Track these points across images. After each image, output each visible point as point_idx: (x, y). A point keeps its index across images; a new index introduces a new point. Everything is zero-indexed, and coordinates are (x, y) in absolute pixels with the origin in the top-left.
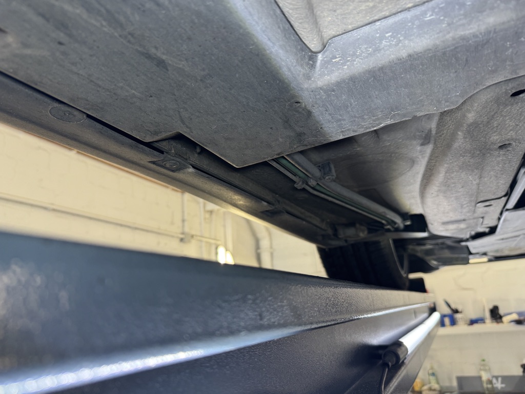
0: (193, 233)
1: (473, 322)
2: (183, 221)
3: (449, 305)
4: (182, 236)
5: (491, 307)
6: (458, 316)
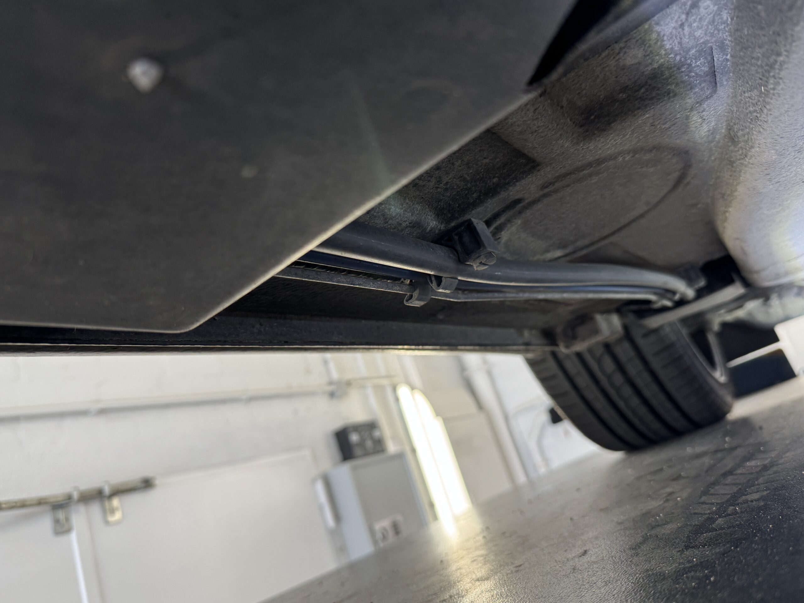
4: (330, 389)
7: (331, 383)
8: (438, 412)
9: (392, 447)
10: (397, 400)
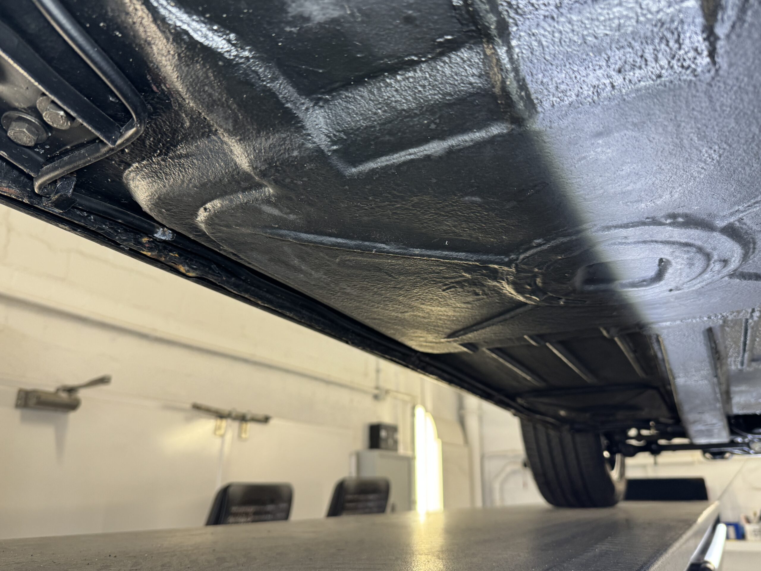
0: (388, 386)
2: (378, 371)
4: (376, 392)
7: (377, 388)
8: (440, 436)
9: (402, 450)
10: (413, 415)
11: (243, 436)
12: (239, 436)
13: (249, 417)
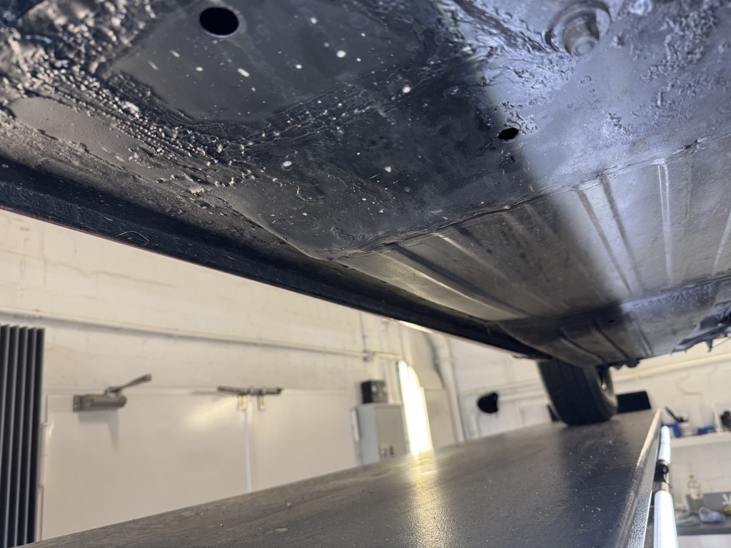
0: (374, 349)
1: (702, 432)
2: (364, 337)
3: (671, 414)
5: (721, 412)
6: (684, 425)
8: (422, 384)
9: (391, 401)
10: (398, 370)
11: (262, 407)
12: (259, 409)
13: (264, 391)
